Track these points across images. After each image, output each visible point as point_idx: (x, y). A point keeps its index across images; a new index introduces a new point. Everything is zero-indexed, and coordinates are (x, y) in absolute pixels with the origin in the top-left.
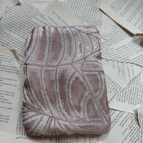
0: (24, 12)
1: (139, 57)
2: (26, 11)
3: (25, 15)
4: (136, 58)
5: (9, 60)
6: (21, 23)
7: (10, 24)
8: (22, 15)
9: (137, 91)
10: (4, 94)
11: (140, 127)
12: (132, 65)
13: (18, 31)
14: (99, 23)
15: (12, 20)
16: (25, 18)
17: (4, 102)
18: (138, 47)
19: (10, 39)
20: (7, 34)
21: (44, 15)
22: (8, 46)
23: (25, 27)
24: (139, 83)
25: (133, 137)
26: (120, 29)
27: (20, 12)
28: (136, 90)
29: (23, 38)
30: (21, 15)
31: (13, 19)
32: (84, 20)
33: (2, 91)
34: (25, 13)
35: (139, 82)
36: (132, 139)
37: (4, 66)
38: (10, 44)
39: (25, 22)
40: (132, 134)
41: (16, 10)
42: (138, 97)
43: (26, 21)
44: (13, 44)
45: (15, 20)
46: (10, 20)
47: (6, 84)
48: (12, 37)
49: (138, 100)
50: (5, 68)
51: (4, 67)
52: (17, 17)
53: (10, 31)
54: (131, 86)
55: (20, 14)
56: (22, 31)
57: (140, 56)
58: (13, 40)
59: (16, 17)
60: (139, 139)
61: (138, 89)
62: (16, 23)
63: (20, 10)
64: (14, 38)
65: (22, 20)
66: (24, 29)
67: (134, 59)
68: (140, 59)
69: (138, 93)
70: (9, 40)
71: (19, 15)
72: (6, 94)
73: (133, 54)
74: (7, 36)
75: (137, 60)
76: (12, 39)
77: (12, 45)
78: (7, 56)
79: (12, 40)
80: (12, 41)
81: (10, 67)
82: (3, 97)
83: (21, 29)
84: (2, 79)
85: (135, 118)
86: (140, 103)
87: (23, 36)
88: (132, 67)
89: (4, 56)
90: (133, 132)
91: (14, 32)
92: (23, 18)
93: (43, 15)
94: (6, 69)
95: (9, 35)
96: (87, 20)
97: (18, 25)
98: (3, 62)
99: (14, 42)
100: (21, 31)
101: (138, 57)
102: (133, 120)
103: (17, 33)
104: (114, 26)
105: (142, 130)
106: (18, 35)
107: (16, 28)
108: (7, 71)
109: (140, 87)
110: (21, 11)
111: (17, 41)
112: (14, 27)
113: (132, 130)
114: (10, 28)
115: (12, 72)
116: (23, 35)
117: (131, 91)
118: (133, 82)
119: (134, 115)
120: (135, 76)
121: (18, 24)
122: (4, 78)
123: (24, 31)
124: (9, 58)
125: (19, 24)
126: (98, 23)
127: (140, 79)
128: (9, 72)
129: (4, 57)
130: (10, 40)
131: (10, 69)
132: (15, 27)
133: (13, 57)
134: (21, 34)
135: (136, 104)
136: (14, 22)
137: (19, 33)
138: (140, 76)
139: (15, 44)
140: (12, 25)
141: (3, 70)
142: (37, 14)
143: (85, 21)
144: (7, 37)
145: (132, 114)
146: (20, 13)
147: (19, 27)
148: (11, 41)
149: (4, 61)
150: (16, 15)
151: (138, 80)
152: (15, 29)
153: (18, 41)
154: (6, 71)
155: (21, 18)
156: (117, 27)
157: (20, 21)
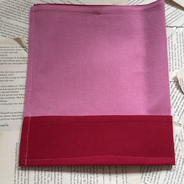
5: (16, 51)
6: (19, 7)
7: (7, 10)
9: (171, 56)
10: (18, 89)
15: (8, 6)
17: (21, 98)
19: (11, 27)
20: (6, 23)
22: (10, 35)
23: (25, 11)
24: (172, 47)
25: (178, 107)
28: (170, 54)
29: (25, 23)
31: (9, 4)
33: (15, 86)
35: (172, 45)
36: (177, 109)
37: (10, 58)
38: (12, 33)
39: (23, 6)
40: (176, 104)
42: (174, 62)
43: (25, 3)
44: (16, 33)
45: (11, 5)
46: (6, 5)
47: (17, 78)
48: (12, 25)
49: (176, 65)
51: (11, 60)
53: (9, 18)
56: (22, 15)
58: (14, 28)
59: (12, 2)
61: (173, 53)
62: (14, 8)
64: (15, 26)
65: (19, 3)
66: (24, 13)
69: (173, 57)
70: (9, 29)
72: (20, 89)
74: (6, 24)
77: (14, 34)
78: (11, 47)
79: (13, 28)
80: (13, 29)
81: (18, 58)
82: (18, 92)
83: (20, 14)
84: (12, 73)
85: (176, 85)
86: (178, 68)
87: (24, 21)
89: (8, 47)
90: (177, 102)
91: (14, 18)
92: (21, 1)
94: (14, 61)
97: (16, 11)
98: (8, 54)
99: (16, 30)
100: (21, 16)
102: (174, 88)
103: (17, 19)
106: (19, 21)
107: (15, 14)
108: (16, 64)
109: (175, 50)
111: (19, 28)
112: (12, 13)
113: (175, 100)
114: (8, 15)
115: (22, 64)
116: (24, 20)
119: (173, 83)
122: (14, 72)
123: (25, 16)
124: (15, 49)
125: (17, 8)
127: (172, 42)
128: (19, 64)
129: (8, 49)
130: (11, 28)
131: (18, 61)
132: (13, 12)
133: (19, 47)
134: (22, 19)
135: (173, 71)
136: (11, 7)
137: (19, 18)
138: (172, 38)
139: (17, 32)
140: (10, 11)
141: (11, 64)
144: (6, 26)
145: (171, 81)
147: (18, 12)
149: (10, 52)
151: (170, 43)
152: (14, 15)
153: (21, 27)
154: (14, 64)
155: (18, 1)
157: (17, 5)
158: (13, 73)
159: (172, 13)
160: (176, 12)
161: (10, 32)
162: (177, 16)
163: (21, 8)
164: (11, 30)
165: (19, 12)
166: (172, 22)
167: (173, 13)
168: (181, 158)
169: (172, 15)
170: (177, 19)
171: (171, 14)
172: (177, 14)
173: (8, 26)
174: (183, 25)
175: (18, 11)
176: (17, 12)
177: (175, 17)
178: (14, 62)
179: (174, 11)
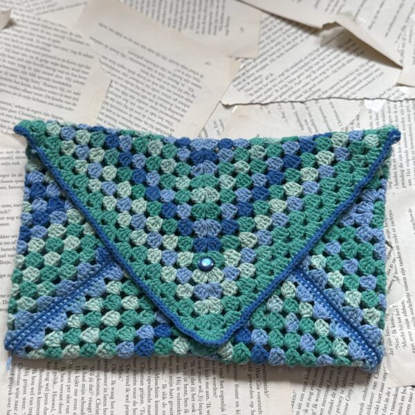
0: (28, 39)
1: (345, 78)
2: (30, 37)
3: (31, 45)
4: (338, 83)
5: (15, 161)
6: (25, 67)
8: (25, 47)
11: (392, 247)
12: (331, 103)
13: (23, 87)
14: (222, 22)
16: (34, 52)
18: (338, 55)
19: (6, 110)
21: (80, 36)
22: (5, 127)
23: (37, 74)
26: (279, 24)
27: (17, 42)
29: (38, 100)
30: (22, 49)
31: (4, 61)
32: (183, 26)
33: (13, 237)
34: (29, 42)
37: (4, 176)
38: (9, 122)
39: (34, 64)
41: (5, 39)
43: (37, 59)
45: (9, 62)
48: (10, 105)
50: (8, 182)
51: (6, 179)
52: (11, 54)
55: (18, 47)
56: (32, 84)
57: (347, 76)
58: (15, 112)
59: (9, 57)
60: (398, 279)
62: (13, 69)
63: (15, 38)
64: (16, 106)
65: (25, 58)
66: (36, 79)
67: (332, 88)
68: (348, 83)
70: (3, 115)
71: (16, 50)
73: (328, 76)
75: (342, 87)
76: (10, 111)
77: (13, 123)
78: (7, 153)
79: (12, 111)
80: (12, 114)
81: (20, 175)
83: (27, 80)
84: (7, 209)
87: (36, 97)
88: (333, 107)
91: (12, 91)
92: (28, 54)
93: (76, 36)
94: (12, 181)
95: (1, 102)
96: (189, 24)
97: (18, 74)
99: (18, 115)
100: (29, 86)
101: (341, 81)
103: (21, 92)
104: (262, 22)
105: (399, 253)
106: (24, 97)
107: (15, 82)
108: (15, 187)
110: (20, 40)
111: (25, 112)
112: (10, 80)
116: (35, 94)
120: (344, 126)
121: (17, 71)
122: (10, 206)
123: (36, 85)
124: (15, 155)
125: (21, 69)
126: (219, 25)
130: (6, 112)
131: (21, 182)
132: (13, 78)
133: (23, 152)
134: (30, 93)
136: (7, 68)
137: (25, 91)
138: (358, 123)
140: (5, 76)
141: (4, 188)
142: (60, 37)
143: (186, 26)
146: (16, 44)
148: (8, 114)
149: (3, 164)
150: (8, 50)
152: (14, 85)
153: (28, 110)
154: (12, 188)
155: (23, 55)
156: (272, 22)
157: (21, 63)
158: (10, 208)
159: (357, 70)
160: (366, 67)
161: (5, 121)
162: (370, 75)
163: (30, 68)
164: (7, 116)
165: (25, 76)
166: (358, 90)
167: (361, 70)
168: (388, 394)
169: (359, 75)
170: (369, 82)
171: (357, 73)
172: (370, 72)
174: (383, 95)
175: (23, 76)
176: (21, 78)
177: (364, 79)
178: (11, 184)
179: (362, 66)
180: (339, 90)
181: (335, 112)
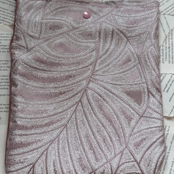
1: (172, 5)
4: (168, 7)
5: (10, 38)
12: (165, 17)
13: (14, 2)
19: (6, 12)
20: (1, 8)
22: (5, 21)
37: (5, 46)
38: (7, 19)
50: (7, 49)
53: (4, 3)
54: (169, 42)
58: (10, 14)
64: (11, 11)
67: (165, 10)
70: (4, 15)
73: (164, 4)
75: (171, 9)
76: (8, 13)
77: (9, 20)
78: (6, 34)
84: (6, 62)
88: (166, 19)
91: (9, 3)
95: (3, 9)
98: (2, 41)
99: (11, 16)
101: (170, 6)
106: (14, 6)
117: (169, 48)
118: (170, 37)
120: (171, 29)
124: (10, 36)
129: (2, 35)
139: (13, 18)
141: (5, 52)
144: (1, 11)
148: (7, 15)
149: (4, 40)
154: (9, 52)
158: (8, 62)
161: (5, 18)
164: (6, 15)
173: (3, 11)
180: (169, 11)
181: (167, 22)
